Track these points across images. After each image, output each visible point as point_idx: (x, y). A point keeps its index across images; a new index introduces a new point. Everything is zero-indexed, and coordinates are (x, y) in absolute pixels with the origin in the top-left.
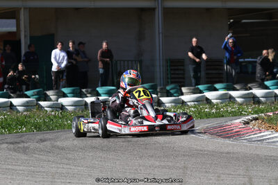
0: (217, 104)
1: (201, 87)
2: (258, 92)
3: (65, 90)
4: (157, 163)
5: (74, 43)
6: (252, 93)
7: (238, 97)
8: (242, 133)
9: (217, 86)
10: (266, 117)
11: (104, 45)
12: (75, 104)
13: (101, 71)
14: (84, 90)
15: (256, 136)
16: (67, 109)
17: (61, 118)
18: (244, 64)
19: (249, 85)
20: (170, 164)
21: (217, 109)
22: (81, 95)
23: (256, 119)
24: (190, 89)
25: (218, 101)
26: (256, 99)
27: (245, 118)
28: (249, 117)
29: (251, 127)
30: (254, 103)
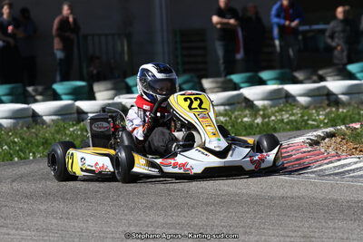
0: (265, 108)
1: (236, 78)
2: (335, 85)
4: (161, 220)
5: (11, 6)
6: (324, 87)
7: (301, 95)
8: (307, 161)
9: (265, 75)
10: (348, 132)
11: (66, 10)
12: (16, 116)
13: (60, 55)
14: (30, 89)
15: (331, 165)
18: (310, 34)
19: (321, 72)
20: (183, 220)
21: (264, 117)
22: (26, 98)
23: (331, 135)
24: (217, 82)
25: (266, 102)
26: (333, 98)
27: (313, 135)
28: (320, 133)
29: (323, 150)
30: (329, 105)
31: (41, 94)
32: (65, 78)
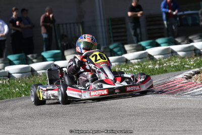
0: (160, 60)
1: (143, 43)
3: (11, 57)
4: (105, 125)
6: (193, 46)
7: (180, 51)
8: (185, 88)
9: (159, 41)
12: (22, 71)
13: (45, 36)
14: (29, 56)
16: (13, 77)
17: (8, 86)
18: (184, 17)
19: (190, 38)
20: (117, 125)
21: (160, 64)
22: (27, 61)
23: (198, 73)
24: (133, 47)
25: (161, 56)
26: (198, 52)
27: (187, 73)
28: (191, 72)
29: (193, 81)
30: (196, 56)
31: (35, 58)
32: (48, 49)
